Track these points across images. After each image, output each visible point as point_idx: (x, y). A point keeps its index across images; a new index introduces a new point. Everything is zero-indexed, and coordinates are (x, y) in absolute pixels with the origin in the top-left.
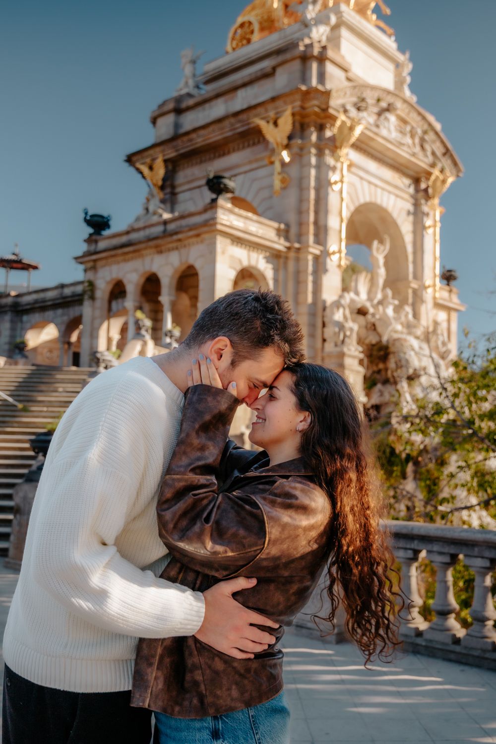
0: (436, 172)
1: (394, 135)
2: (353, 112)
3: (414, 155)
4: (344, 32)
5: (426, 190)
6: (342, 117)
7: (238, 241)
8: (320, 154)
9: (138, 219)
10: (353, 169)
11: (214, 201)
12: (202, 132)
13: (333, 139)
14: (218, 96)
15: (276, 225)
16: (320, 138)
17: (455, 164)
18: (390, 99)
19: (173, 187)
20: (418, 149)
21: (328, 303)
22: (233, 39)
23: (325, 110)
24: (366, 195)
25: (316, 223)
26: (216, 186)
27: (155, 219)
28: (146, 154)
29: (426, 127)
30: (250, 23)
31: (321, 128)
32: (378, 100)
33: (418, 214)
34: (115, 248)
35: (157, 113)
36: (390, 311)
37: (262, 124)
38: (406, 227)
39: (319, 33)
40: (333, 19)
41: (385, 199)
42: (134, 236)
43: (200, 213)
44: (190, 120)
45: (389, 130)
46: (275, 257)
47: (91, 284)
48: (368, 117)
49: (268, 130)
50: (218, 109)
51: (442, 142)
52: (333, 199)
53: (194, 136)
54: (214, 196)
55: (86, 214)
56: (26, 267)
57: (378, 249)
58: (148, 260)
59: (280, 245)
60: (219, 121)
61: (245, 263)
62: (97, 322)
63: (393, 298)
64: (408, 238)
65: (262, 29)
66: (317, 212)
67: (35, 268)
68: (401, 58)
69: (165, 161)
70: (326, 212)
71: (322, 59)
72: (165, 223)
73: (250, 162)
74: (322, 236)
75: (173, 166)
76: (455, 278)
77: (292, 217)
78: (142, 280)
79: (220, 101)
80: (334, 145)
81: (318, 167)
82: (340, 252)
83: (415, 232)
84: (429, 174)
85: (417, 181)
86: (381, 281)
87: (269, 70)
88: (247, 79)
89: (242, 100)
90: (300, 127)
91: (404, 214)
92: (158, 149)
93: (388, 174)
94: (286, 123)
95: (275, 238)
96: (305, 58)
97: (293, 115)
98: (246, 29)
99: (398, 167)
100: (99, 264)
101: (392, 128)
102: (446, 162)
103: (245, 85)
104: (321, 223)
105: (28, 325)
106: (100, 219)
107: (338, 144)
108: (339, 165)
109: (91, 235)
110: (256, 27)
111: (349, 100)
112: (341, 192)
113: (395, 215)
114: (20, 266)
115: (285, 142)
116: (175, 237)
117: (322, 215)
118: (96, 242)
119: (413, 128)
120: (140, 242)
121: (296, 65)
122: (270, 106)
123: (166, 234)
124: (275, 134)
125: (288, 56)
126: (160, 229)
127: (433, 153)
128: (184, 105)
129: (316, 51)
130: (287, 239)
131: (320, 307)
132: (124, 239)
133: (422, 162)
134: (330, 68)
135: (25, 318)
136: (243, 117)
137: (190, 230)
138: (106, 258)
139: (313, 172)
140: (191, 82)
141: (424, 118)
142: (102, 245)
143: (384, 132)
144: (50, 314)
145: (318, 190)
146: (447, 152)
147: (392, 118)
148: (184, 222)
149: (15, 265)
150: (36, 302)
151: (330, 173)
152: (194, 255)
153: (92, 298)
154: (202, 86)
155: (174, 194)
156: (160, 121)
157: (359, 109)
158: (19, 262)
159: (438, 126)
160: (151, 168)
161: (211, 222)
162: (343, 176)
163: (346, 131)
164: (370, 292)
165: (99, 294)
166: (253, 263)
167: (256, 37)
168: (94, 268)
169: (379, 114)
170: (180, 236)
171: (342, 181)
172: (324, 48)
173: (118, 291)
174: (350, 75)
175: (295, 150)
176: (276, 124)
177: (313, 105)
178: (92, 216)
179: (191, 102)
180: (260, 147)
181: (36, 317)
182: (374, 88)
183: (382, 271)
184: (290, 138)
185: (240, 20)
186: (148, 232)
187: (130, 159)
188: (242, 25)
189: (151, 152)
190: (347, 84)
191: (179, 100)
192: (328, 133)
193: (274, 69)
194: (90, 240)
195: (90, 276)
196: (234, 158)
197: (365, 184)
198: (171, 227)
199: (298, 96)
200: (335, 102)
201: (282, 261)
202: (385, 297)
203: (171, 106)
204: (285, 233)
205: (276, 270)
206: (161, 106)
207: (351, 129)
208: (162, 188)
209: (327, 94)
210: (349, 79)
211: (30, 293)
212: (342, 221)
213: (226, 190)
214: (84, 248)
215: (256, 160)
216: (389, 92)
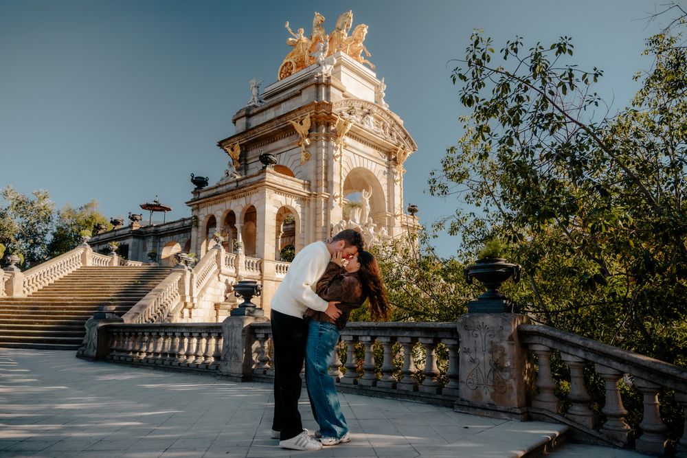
0: (400, 149)
1: (373, 128)
2: (346, 116)
3: (386, 139)
4: (343, 68)
5: (395, 160)
6: (339, 118)
7: (279, 191)
8: (328, 140)
9: (222, 179)
10: (347, 148)
11: (264, 168)
12: (260, 128)
13: (335, 131)
14: (270, 107)
15: (302, 181)
16: (327, 131)
17: (412, 144)
18: (369, 107)
19: (246, 160)
20: (388, 136)
21: (334, 225)
22: (281, 73)
23: (330, 114)
24: (357, 163)
25: (326, 180)
26: (265, 160)
27: (232, 179)
28: (229, 141)
29: (393, 122)
30: (291, 63)
31: (328, 125)
32: (362, 108)
33: (390, 173)
34: (209, 196)
35: (236, 117)
36: (372, 230)
37: (294, 123)
38: (383, 181)
39: (327, 70)
40: (335, 61)
41: (369, 165)
42: (220, 189)
43: (256, 175)
44: (255, 121)
45: (370, 125)
46: (303, 200)
47: (196, 217)
48: (356, 119)
49: (297, 126)
50: (271, 114)
51: (404, 131)
52: (336, 165)
53: (256, 130)
54: (264, 165)
55: (193, 177)
56: (163, 209)
57: (365, 195)
58: (228, 203)
59: (305, 192)
60: (270, 121)
61: (284, 204)
62: (200, 240)
63: (374, 222)
64: (385, 188)
65: (297, 67)
66: (326, 174)
67: (169, 210)
68: (379, 82)
69: (240, 145)
70: (332, 174)
71: (328, 85)
72: (237, 181)
73: (289, 145)
74: (329, 187)
75: (245, 148)
76: (416, 211)
77: (312, 177)
78: (225, 215)
79: (272, 109)
80: (336, 135)
81: (327, 147)
82: (340, 196)
83: (388, 184)
84: (397, 150)
85: (389, 154)
86: (368, 213)
87: (298, 91)
88: (286, 97)
89: (284, 109)
90: (315, 125)
91: (382, 174)
92: (236, 138)
93: (371, 151)
94: (307, 123)
95: (302, 190)
96: (318, 85)
97: (311, 117)
98: (288, 66)
99: (376, 146)
100: (201, 205)
101: (372, 124)
102: (407, 143)
103: (285, 100)
104: (329, 180)
105: (164, 244)
106: (201, 180)
107: (338, 134)
108: (339, 146)
109: (196, 189)
110: (294, 65)
111: (344, 109)
112: (340, 162)
113: (376, 174)
114: (159, 208)
115: (307, 133)
116: (242, 189)
117: (329, 176)
118: (199, 193)
119: (384, 123)
120: (223, 193)
121: (313, 88)
122: (298, 113)
123: (238, 188)
124: (302, 129)
125: (308, 83)
126: (235, 184)
127: (398, 138)
128: (251, 112)
129: (324, 80)
130: (309, 189)
131: (329, 228)
132: (215, 191)
133: (391, 142)
134: (332, 90)
135: (162, 240)
136: (284, 119)
137: (251, 185)
138: (204, 202)
139: (324, 150)
140: (256, 99)
141: (391, 117)
142: (202, 195)
143: (366, 126)
144: (177, 237)
145: (326, 161)
146: (407, 136)
147: (372, 118)
148: (248, 181)
149: (156, 208)
150: (168, 229)
151: (334, 151)
152: (254, 200)
153: (197, 226)
154: (263, 101)
155: (246, 165)
156: (238, 122)
157: (350, 114)
158: (159, 206)
159: (401, 122)
160: (232, 150)
161: (262, 180)
162: (341, 152)
163: (342, 126)
164: (361, 219)
165: (200, 223)
166: (289, 203)
167: (294, 71)
168: (198, 209)
169: (364, 116)
170: (245, 189)
171: (341, 156)
172: (329, 78)
173: (212, 222)
174: (345, 93)
175: (313, 138)
176: (301, 123)
177: (322, 112)
178: (196, 178)
179: (255, 110)
180: (294, 137)
181: (169, 239)
182: (359, 101)
183: (368, 207)
184: (310, 131)
185: (285, 61)
186: (228, 187)
187: (221, 144)
188: (286, 63)
189: (232, 140)
190: (343, 98)
191: (248, 109)
192: (332, 128)
193: (301, 90)
194: (194, 192)
195: (195, 213)
196: (280, 143)
197: (357, 156)
198: (241, 183)
199: (313, 107)
200: (335, 110)
201: (306, 202)
202: (369, 222)
203: (244, 113)
204: (308, 185)
205: (303, 208)
206: (238, 113)
207: (345, 125)
208: (240, 161)
209: (330, 105)
210: (344, 96)
211: (165, 225)
212: (341, 178)
213: (271, 162)
214: (192, 196)
215: (292, 144)
216: (369, 103)
